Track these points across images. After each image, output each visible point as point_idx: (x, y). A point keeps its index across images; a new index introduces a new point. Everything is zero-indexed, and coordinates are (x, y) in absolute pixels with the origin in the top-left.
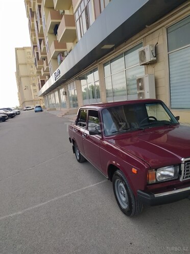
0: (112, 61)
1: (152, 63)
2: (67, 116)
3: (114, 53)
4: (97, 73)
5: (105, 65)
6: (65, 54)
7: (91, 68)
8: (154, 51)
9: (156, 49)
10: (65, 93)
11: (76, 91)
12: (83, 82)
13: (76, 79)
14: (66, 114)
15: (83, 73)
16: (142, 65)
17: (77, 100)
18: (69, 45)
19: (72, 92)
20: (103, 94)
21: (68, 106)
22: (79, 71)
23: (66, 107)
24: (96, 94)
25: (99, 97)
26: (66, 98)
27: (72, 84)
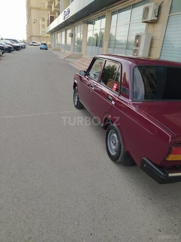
0: (120, 11)
1: (153, 22)
2: (69, 59)
4: (104, 20)
5: (113, 13)
7: (100, 14)
8: (157, 11)
9: (159, 8)
10: (72, 35)
11: (82, 35)
12: (90, 26)
13: (84, 22)
14: (68, 57)
15: (92, 17)
16: (144, 22)
17: (81, 44)
19: (78, 35)
20: (105, 44)
21: (72, 49)
22: (88, 15)
23: (70, 50)
24: (99, 42)
25: (101, 46)
26: (72, 40)
27: (79, 26)
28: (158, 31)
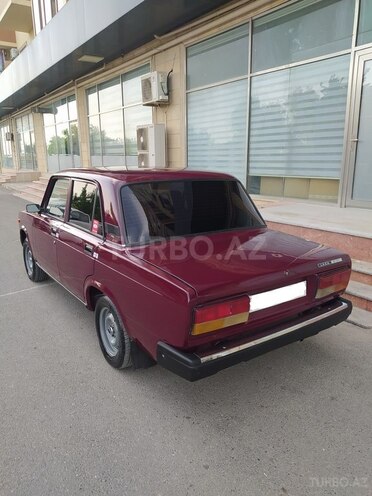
0: (101, 86)
1: (162, 105)
2: (12, 186)
3: (104, 71)
5: (89, 91)
6: (13, 54)
7: (64, 93)
8: (165, 85)
9: (169, 80)
10: (11, 137)
11: (33, 135)
12: (47, 117)
13: (33, 110)
14: (8, 181)
15: (47, 100)
16: (148, 105)
17: (34, 152)
18: (21, 36)
19: (26, 136)
20: (84, 148)
21: (15, 163)
22: (40, 96)
23: (12, 167)
24: (71, 146)
25: (77, 152)
26: (13, 146)
27: (25, 119)
28: (174, 118)
